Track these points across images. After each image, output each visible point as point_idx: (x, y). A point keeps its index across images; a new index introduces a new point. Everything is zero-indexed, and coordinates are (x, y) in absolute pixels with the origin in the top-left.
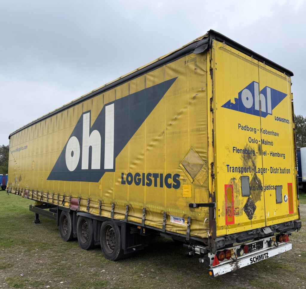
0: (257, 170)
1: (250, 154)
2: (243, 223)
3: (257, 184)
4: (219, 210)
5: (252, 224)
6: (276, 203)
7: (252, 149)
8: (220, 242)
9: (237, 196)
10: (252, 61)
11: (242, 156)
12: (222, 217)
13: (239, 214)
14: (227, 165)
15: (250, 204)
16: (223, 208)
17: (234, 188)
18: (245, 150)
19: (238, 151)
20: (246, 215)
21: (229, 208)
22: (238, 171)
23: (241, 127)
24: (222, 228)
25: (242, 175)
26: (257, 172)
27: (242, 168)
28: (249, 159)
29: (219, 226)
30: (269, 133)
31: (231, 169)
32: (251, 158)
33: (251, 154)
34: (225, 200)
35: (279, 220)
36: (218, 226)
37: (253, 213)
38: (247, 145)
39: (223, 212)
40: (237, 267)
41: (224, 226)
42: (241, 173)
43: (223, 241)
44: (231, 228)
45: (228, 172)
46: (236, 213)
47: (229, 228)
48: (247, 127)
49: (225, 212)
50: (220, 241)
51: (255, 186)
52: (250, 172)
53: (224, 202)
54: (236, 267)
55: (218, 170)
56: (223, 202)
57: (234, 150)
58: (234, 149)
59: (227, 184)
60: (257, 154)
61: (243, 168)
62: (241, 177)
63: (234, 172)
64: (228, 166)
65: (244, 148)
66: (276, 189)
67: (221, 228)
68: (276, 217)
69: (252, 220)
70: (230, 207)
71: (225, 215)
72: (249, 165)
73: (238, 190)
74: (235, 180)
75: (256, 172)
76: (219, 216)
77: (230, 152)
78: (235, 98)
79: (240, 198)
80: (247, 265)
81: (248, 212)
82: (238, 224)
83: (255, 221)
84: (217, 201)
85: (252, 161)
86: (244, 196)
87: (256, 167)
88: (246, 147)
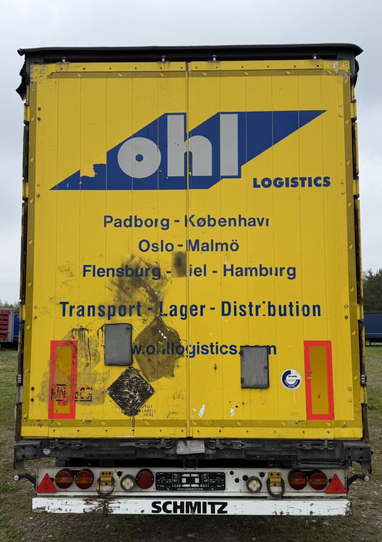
0: (166, 309)
1: (142, 275)
2: (102, 421)
3: (161, 339)
4: (33, 389)
5: (134, 426)
6: (242, 388)
7: (149, 265)
8: (26, 448)
9: (88, 365)
10: (162, 70)
11: (113, 282)
12: (39, 402)
13: (91, 401)
14: (61, 303)
15: (131, 381)
16: (43, 387)
17: (79, 348)
18: (124, 268)
19: (100, 272)
20: (117, 406)
21: (59, 387)
22: (96, 314)
23: (114, 222)
24: (40, 423)
25: (108, 322)
26: (166, 315)
27: (109, 307)
28: (137, 287)
29: (30, 418)
30: (222, 222)
31: (73, 309)
32: (145, 285)
33: (146, 275)
34: (49, 371)
35: (249, 429)
36: (25, 418)
37: (139, 401)
38: (132, 258)
39: (43, 393)
40: (106, 509)
41: (46, 420)
42: (106, 317)
43: (35, 447)
44: (61, 426)
45: (64, 315)
46: (82, 398)
47: (58, 426)
48: (136, 220)
49: (47, 393)
50: (28, 446)
51: (155, 345)
52: (139, 315)
53: (48, 375)
54: (101, 508)
55: (35, 313)
56: (44, 374)
57: (85, 271)
58: (87, 268)
59: (59, 338)
60: (168, 276)
61: (113, 307)
62: (107, 325)
63: (83, 315)
64: (64, 304)
65: (122, 265)
66: (241, 353)
67: (37, 423)
68: (240, 421)
69: (137, 417)
70: (65, 385)
71: (47, 399)
72: (136, 300)
73: (92, 351)
74: (86, 332)
75: (161, 315)
76: (32, 400)
77: (72, 275)
78: (94, 165)
79: (100, 367)
80: (139, 512)
81: (122, 399)
82: (86, 421)
83: (148, 421)
84: (29, 372)
85: (147, 291)
86: (110, 365)
87: (161, 303)
88: (128, 263)
